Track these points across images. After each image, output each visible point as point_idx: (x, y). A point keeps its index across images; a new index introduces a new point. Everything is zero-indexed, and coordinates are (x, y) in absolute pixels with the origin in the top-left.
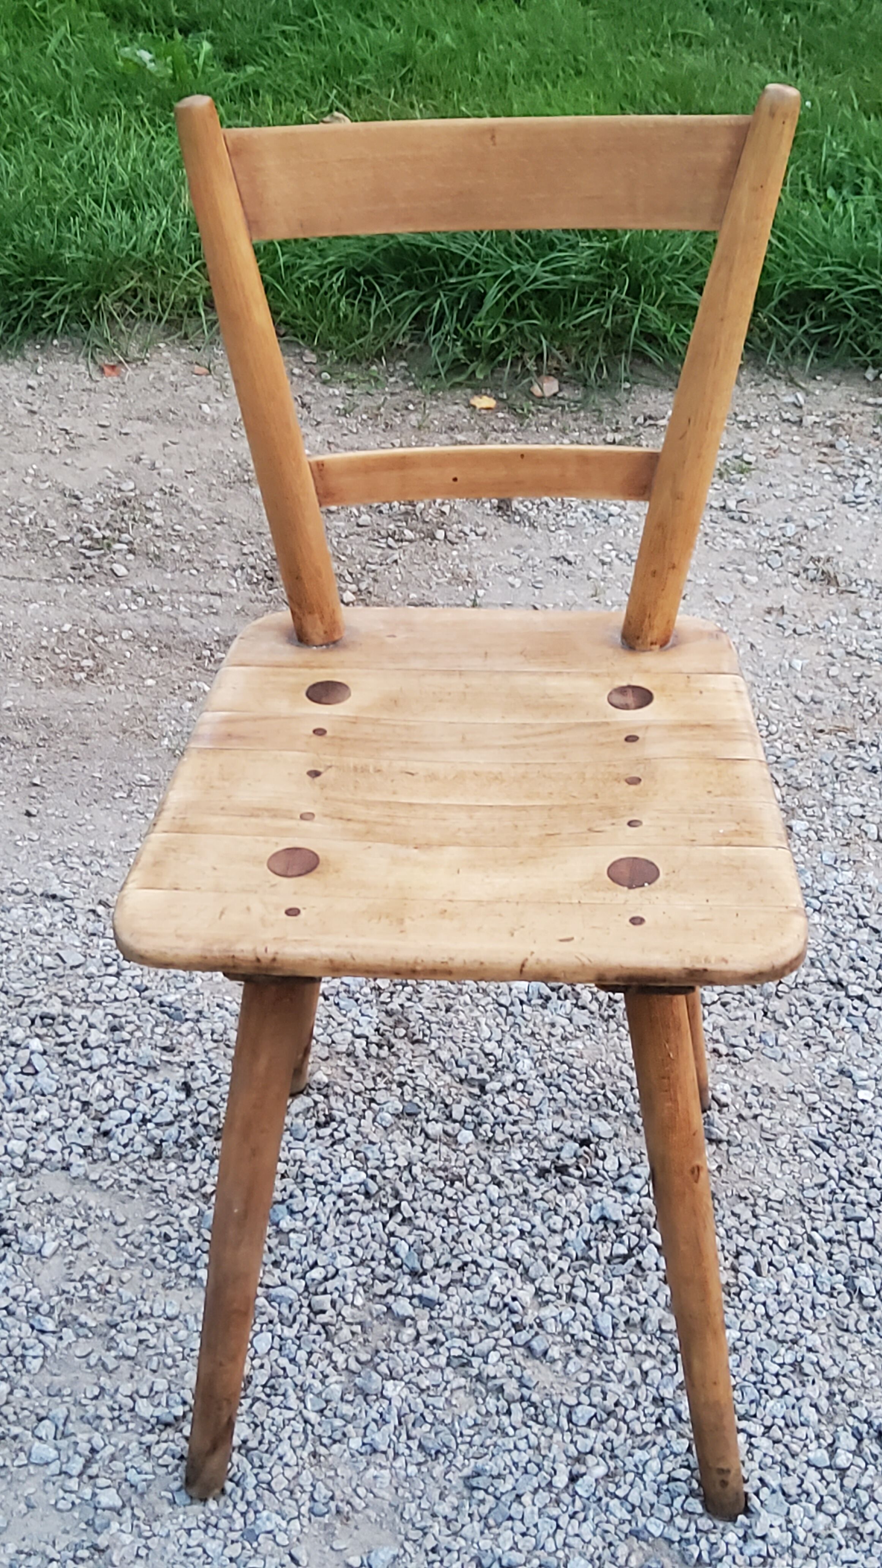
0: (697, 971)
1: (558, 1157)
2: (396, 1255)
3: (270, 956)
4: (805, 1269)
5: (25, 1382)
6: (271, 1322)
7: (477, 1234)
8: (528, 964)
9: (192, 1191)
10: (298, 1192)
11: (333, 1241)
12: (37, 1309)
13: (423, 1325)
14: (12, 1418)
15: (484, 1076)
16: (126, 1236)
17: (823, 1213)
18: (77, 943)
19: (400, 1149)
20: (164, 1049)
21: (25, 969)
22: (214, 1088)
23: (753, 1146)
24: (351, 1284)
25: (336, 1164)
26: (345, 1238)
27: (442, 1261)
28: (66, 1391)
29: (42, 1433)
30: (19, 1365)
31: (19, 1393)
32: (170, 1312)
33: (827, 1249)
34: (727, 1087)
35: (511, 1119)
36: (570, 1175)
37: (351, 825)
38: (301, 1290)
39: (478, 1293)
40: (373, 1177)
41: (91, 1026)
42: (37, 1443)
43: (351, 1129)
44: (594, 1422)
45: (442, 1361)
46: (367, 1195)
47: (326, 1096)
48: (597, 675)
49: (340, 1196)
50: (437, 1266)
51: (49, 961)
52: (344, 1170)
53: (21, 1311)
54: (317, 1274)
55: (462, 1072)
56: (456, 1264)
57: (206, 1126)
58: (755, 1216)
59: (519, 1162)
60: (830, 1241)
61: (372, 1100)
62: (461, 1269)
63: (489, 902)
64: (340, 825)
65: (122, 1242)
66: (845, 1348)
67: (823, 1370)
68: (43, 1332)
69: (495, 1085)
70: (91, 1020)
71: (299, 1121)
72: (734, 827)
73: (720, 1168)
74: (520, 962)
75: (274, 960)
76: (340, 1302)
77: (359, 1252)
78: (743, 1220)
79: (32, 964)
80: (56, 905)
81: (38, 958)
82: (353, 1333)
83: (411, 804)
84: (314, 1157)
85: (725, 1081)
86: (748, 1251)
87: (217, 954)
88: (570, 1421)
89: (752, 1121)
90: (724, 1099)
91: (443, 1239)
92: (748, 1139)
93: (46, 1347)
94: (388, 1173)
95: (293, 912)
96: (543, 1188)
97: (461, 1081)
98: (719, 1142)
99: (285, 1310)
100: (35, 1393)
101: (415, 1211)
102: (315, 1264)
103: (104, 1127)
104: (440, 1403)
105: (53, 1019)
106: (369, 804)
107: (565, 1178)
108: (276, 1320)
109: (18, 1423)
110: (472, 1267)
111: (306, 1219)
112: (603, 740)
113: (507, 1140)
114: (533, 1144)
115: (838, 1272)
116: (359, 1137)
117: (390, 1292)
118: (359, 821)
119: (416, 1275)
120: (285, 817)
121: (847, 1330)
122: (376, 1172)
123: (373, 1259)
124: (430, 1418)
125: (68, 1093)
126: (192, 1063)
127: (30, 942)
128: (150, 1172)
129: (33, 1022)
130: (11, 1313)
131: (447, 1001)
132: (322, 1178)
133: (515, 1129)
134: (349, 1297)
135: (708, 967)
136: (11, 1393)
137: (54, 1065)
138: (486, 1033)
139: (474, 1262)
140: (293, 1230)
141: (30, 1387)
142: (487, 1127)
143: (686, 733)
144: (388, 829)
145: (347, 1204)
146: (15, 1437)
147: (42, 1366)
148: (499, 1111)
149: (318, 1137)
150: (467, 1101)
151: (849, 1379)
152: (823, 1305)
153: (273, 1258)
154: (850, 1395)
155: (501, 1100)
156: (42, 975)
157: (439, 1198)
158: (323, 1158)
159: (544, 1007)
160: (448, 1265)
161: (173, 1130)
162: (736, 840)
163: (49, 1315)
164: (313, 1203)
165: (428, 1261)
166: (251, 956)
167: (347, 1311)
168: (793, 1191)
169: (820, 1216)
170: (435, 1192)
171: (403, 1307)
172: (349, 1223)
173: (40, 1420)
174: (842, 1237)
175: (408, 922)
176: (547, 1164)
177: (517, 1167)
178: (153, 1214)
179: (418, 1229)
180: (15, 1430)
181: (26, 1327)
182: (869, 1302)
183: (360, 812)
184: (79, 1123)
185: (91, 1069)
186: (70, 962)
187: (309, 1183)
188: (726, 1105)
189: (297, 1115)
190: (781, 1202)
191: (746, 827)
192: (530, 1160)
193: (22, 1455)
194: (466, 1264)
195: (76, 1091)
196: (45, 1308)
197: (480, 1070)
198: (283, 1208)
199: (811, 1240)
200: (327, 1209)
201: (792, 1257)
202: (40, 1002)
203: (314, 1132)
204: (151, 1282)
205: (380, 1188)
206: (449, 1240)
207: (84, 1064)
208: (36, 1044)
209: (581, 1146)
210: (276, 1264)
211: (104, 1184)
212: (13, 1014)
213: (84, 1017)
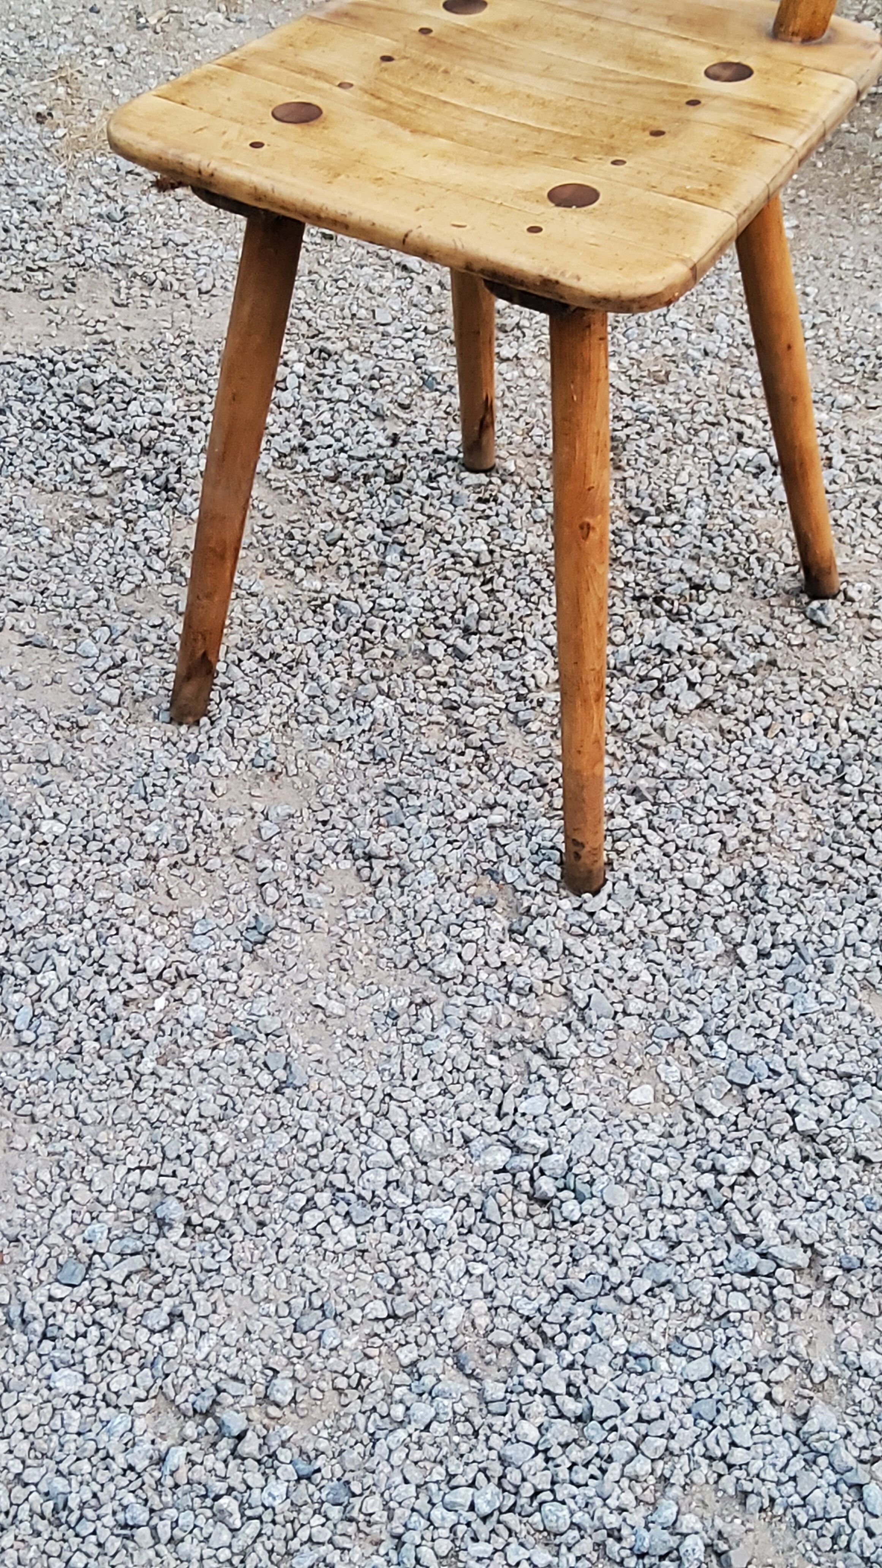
0: (550, 281)
1: (663, 590)
2: (464, 614)
3: (210, 171)
4: (811, 745)
5: (111, 596)
6: (325, 623)
7: (542, 622)
8: (411, 235)
9: (339, 513)
10: (420, 542)
11: (421, 586)
12: (158, 551)
13: (443, 668)
14: (84, 617)
15: (652, 510)
16: (263, 526)
17: (868, 710)
18: (396, 307)
19: (531, 538)
20: (401, 405)
21: (338, 312)
22: (417, 446)
23: (849, 639)
24: (408, 619)
25: (469, 532)
26: (431, 586)
27: (497, 631)
28: (137, 615)
29: (97, 634)
30: (115, 584)
31: (102, 603)
32: (254, 589)
33: (844, 737)
34: (867, 588)
35: (648, 549)
36: (661, 607)
37: (378, 103)
38: (366, 610)
39: (508, 662)
40: (491, 552)
41: (355, 370)
42: (89, 641)
43: (503, 510)
44: (525, 786)
45: (437, 698)
46: (477, 564)
47: (504, 482)
48: (717, 48)
49: (453, 556)
50: (491, 633)
51: (362, 313)
52: (473, 538)
53: (145, 548)
54: (386, 602)
55: (635, 502)
56: (507, 636)
57: (387, 471)
58: (801, 690)
59: (626, 584)
60: (854, 732)
61: (540, 497)
62: (510, 641)
63: (425, 183)
64: (366, 98)
65: (257, 529)
66: (793, 814)
67: (757, 821)
68: (150, 569)
69: (657, 520)
70: (359, 366)
71: (466, 492)
72: (705, 187)
73: (803, 645)
74: (405, 231)
75: (212, 175)
76: (390, 628)
77: (436, 601)
78: (788, 688)
79: (346, 311)
80: (404, 274)
81: (355, 308)
82: (384, 655)
83: (445, 102)
84: (455, 521)
85: (869, 582)
86: (771, 714)
87: (170, 157)
88: (507, 779)
89: (865, 620)
90: (852, 593)
91: (511, 615)
92: (849, 632)
93: (145, 580)
94: (506, 553)
95: (256, 145)
96: (629, 608)
97: (631, 509)
98: (820, 625)
99: (342, 621)
100: (113, 607)
101: (505, 586)
102: (391, 596)
103: (308, 444)
104: (412, 727)
105: (330, 355)
106: (407, 92)
107: (656, 607)
108: (330, 623)
109: (87, 622)
110: (519, 643)
111: (412, 563)
112: (667, 97)
113: (629, 564)
114: (651, 575)
115: (839, 757)
116: (505, 520)
117: (437, 638)
118: (386, 101)
119: (467, 632)
120: (327, 81)
121: (808, 802)
122: (498, 549)
123: (443, 609)
124: (395, 734)
125: (298, 412)
126: (414, 423)
127: (358, 294)
128: (317, 489)
129: (312, 351)
130: (136, 547)
131: (671, 444)
132: (448, 538)
133: (647, 558)
134: (400, 629)
135: (562, 280)
136: (97, 601)
137: (304, 389)
138: (683, 477)
139: (524, 640)
140: (395, 567)
141: (112, 601)
142: (621, 548)
143: (747, 109)
144: (404, 113)
145: (455, 563)
146: (77, 631)
147: (133, 591)
148: (642, 541)
149: (473, 510)
150: (620, 524)
151: (773, 836)
152: (801, 776)
153: (363, 580)
154: (763, 846)
155: (651, 533)
156: (348, 321)
157: (534, 584)
158: (462, 525)
159: (756, 476)
160: (501, 635)
161: (357, 465)
162: (692, 196)
163: (164, 560)
164: (426, 553)
165: (485, 626)
166: (195, 167)
167: (390, 637)
168: (854, 684)
169: (861, 711)
170: (535, 580)
171: (437, 650)
172: (446, 578)
173: (104, 624)
174: (866, 733)
175: (342, 177)
176: (648, 591)
177: (621, 585)
178: (295, 517)
179: (498, 601)
180: (79, 625)
181: (140, 561)
182: (847, 788)
183: (396, 96)
184: (290, 435)
185: (329, 400)
186: (379, 319)
187: (437, 539)
188: (852, 600)
189: (467, 487)
190: (835, 689)
191: (715, 189)
192: (637, 584)
193: (73, 644)
194: (516, 639)
195: (307, 412)
196: (163, 554)
197: (653, 505)
198: (400, 548)
199: (836, 727)
200: (435, 562)
201: (806, 732)
202: (328, 339)
203: (470, 505)
204: (258, 565)
205: (492, 562)
206: (516, 618)
207: (327, 394)
208: (300, 368)
209: (691, 588)
210: (362, 586)
211: (275, 484)
212: (301, 341)
213: (355, 362)
